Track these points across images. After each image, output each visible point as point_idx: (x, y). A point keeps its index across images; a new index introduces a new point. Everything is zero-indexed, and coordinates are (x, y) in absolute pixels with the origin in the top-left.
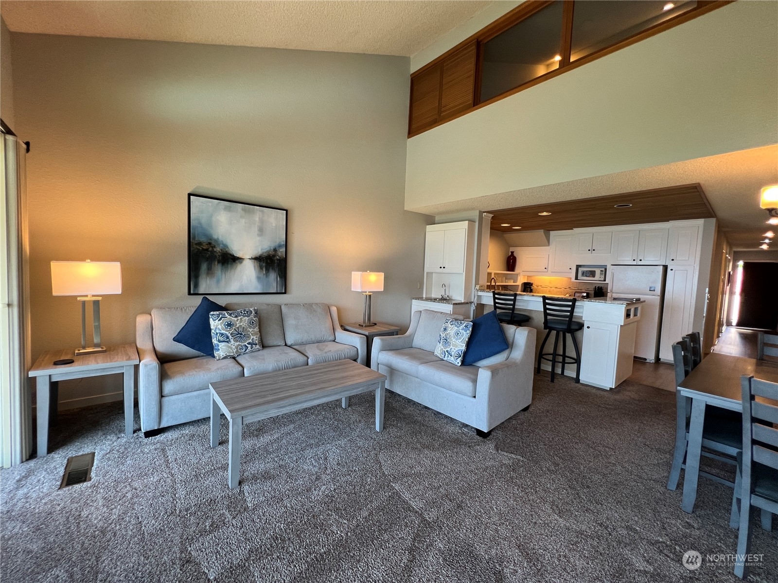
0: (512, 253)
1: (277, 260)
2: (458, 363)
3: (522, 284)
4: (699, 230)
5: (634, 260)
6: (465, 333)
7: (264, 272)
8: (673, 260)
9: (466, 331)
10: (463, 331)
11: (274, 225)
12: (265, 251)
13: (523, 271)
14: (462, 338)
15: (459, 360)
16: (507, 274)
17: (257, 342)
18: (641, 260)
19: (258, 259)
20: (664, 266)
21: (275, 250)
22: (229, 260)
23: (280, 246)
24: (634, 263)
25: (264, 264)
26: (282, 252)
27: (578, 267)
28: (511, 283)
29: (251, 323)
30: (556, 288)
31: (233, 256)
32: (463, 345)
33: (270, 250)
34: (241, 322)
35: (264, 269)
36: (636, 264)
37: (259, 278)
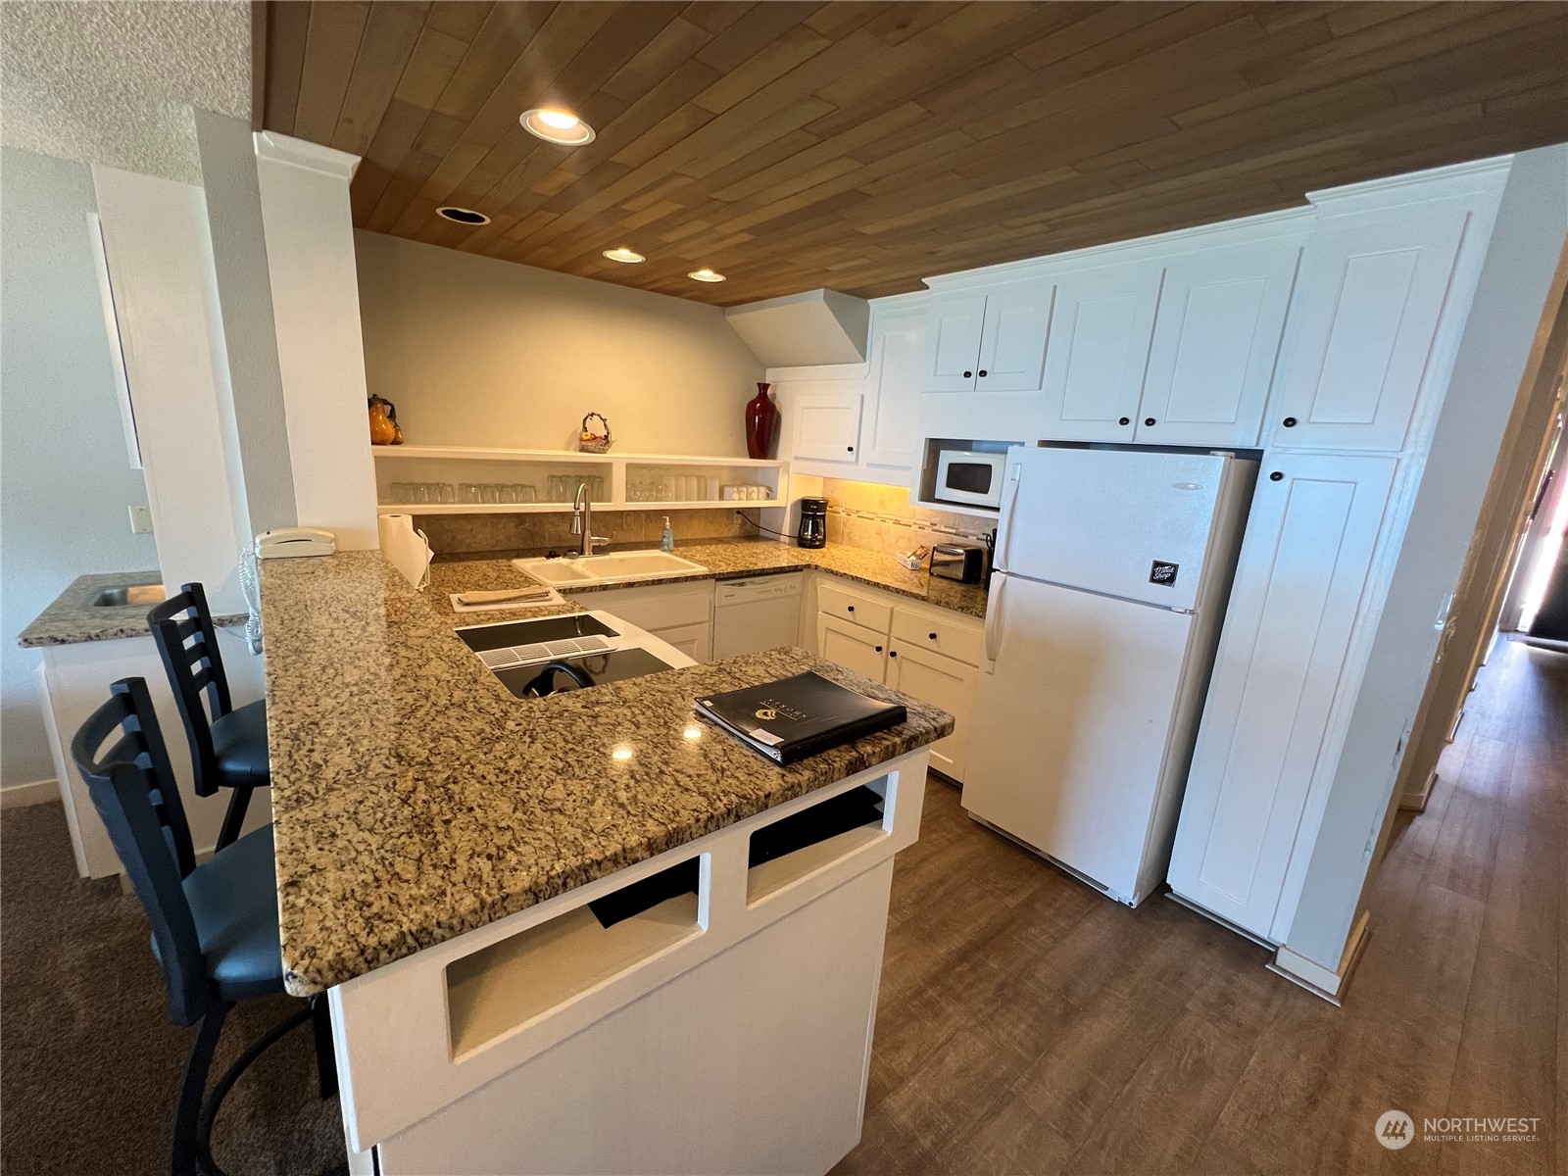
0: (764, 387)
3: (794, 505)
4: (1469, 235)
5: (1124, 421)
8: (1290, 422)
13: (796, 458)
16: (756, 468)
18: (1150, 422)
20: (1240, 453)
24: (1124, 435)
27: (935, 446)
28: (755, 500)
30: (897, 522)
36: (1128, 440)
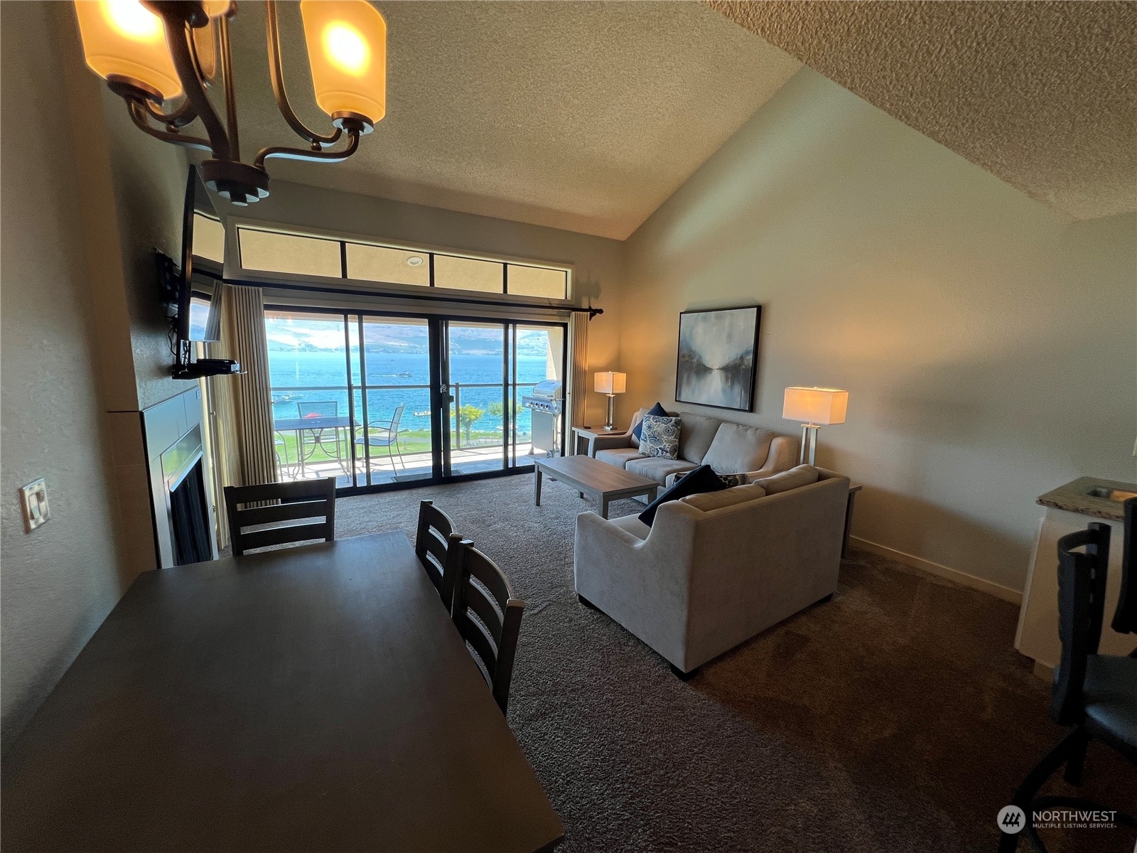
1: (743, 369)
7: (729, 384)
11: (742, 328)
12: (732, 360)
17: (668, 450)
19: (725, 369)
21: (742, 358)
22: (703, 370)
23: (747, 353)
25: (730, 376)
26: (748, 360)
29: (667, 431)
31: (705, 366)
33: (736, 359)
34: (658, 427)
35: (730, 381)
37: (724, 390)
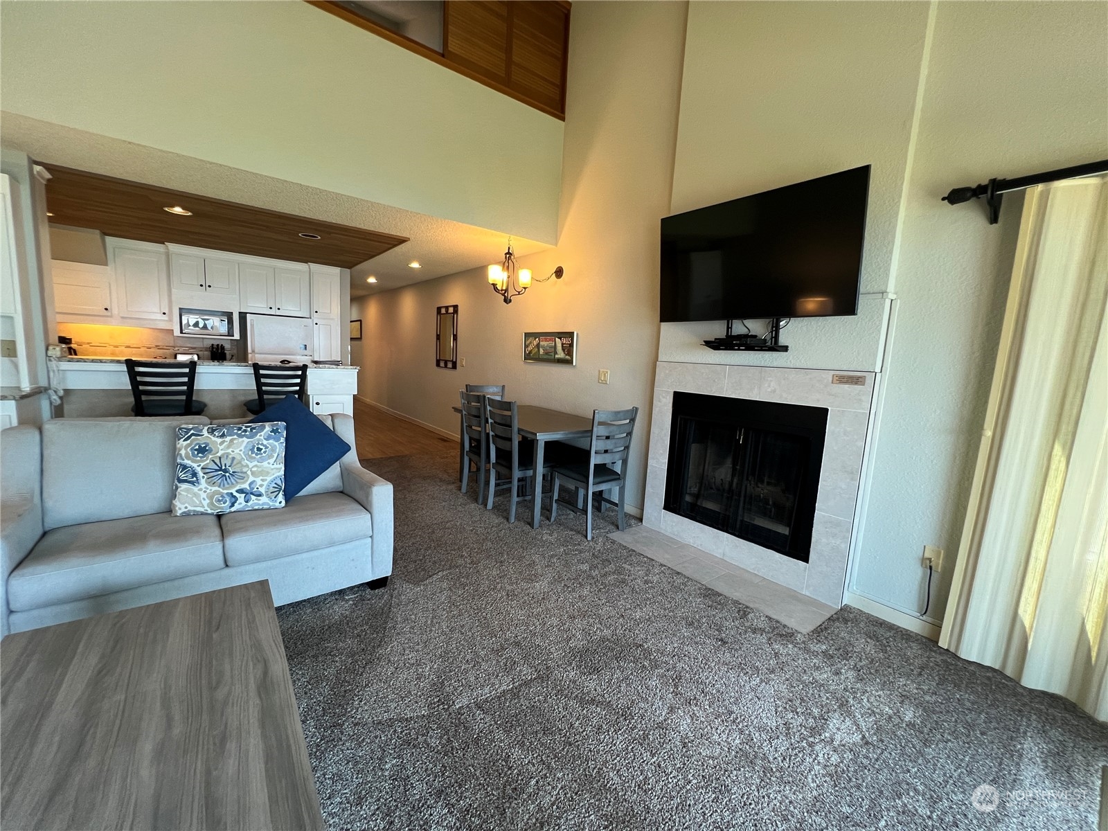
2: (280, 503)
6: (276, 444)
9: (277, 440)
10: (271, 441)
14: (276, 455)
15: (281, 497)
32: (278, 466)
